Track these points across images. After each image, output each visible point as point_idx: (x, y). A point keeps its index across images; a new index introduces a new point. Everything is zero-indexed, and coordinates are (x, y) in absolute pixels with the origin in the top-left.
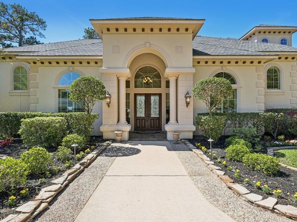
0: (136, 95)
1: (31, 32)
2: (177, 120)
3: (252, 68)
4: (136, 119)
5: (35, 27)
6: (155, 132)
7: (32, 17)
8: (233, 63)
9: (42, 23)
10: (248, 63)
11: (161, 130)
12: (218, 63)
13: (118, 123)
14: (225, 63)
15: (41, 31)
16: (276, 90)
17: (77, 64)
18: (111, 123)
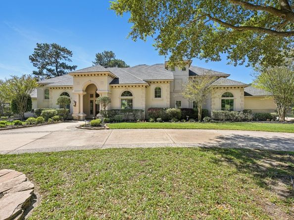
1: (63, 59)
3: (140, 89)
5: (65, 55)
7: (63, 50)
8: (131, 87)
9: (69, 53)
10: (137, 86)
12: (124, 87)
14: (127, 87)
15: (69, 57)
16: (159, 98)
17: (67, 88)
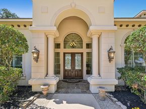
0: (64, 54)
2: (99, 74)
4: (65, 70)
6: (78, 80)
11: (83, 79)
13: (46, 76)
18: (39, 77)
